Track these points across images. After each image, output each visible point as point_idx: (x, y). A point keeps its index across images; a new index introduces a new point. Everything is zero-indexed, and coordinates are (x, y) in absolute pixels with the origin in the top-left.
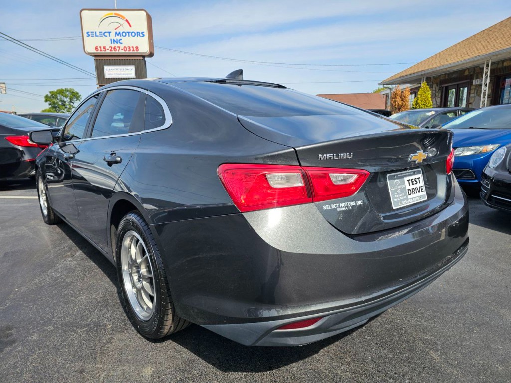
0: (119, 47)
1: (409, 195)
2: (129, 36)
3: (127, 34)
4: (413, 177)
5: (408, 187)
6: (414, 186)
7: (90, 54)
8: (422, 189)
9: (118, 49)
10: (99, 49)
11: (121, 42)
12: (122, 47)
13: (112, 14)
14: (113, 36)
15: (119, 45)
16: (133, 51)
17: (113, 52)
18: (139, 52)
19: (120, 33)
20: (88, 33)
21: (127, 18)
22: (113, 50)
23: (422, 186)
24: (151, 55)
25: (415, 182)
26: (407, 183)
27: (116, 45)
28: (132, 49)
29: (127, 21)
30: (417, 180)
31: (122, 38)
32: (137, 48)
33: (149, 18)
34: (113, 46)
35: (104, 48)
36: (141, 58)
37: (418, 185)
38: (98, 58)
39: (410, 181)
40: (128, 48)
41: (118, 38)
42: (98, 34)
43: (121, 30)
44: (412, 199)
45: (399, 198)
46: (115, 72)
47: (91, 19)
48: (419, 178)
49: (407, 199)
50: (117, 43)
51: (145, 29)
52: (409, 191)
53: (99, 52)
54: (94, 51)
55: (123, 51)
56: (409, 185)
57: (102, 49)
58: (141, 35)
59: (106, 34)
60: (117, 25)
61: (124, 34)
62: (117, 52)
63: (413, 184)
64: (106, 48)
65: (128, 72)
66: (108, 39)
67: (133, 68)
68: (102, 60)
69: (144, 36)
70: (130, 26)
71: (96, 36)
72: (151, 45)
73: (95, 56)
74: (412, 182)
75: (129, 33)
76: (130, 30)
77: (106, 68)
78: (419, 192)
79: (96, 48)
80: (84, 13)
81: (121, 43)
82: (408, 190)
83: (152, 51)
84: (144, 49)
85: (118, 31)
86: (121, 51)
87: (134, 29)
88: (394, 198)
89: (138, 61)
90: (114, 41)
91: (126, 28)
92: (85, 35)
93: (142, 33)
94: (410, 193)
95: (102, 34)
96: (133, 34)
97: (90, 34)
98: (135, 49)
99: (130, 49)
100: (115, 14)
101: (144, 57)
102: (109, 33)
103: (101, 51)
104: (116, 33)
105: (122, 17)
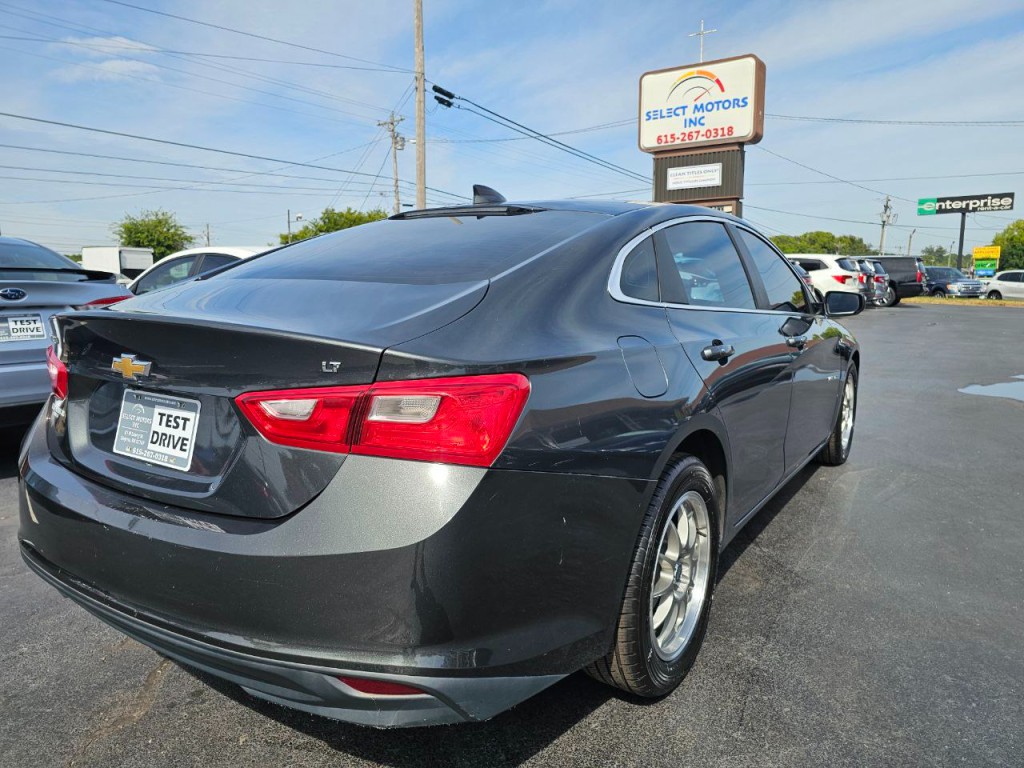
0: (698, 132)
1: (152, 442)
2: (718, 109)
3: (716, 105)
4: (175, 413)
5: (155, 427)
6: (169, 431)
7: (648, 150)
8: (183, 444)
9: (695, 135)
10: (664, 139)
11: (702, 121)
12: (703, 130)
13: (692, 73)
14: (690, 114)
15: (698, 127)
16: (723, 135)
17: (687, 141)
18: (734, 135)
19: (702, 105)
20: (648, 113)
21: (718, 77)
22: (686, 138)
23: (187, 440)
24: (756, 139)
25: (173, 424)
26: (157, 418)
27: (693, 128)
28: (720, 132)
29: (718, 81)
30: (181, 422)
31: (706, 113)
32: (730, 129)
33: (761, 68)
34: (687, 131)
35: (672, 136)
36: (736, 148)
37: (178, 433)
38: (660, 156)
39: (165, 418)
40: (713, 132)
41: (699, 115)
42: (664, 114)
43: (704, 100)
44: (155, 452)
45: (131, 437)
46: (686, 178)
47: (658, 90)
48: (186, 420)
49: (145, 447)
50: (695, 124)
51: (749, 91)
52: (156, 435)
53: (663, 144)
54: (655, 144)
55: (704, 139)
56: (160, 424)
57: (669, 139)
58: (741, 103)
59: (677, 112)
60: (700, 92)
61: (710, 107)
62: (694, 140)
63: (168, 426)
64: (676, 136)
65: (708, 176)
66: (681, 118)
67: (718, 167)
68: (667, 157)
69: (746, 104)
70: (723, 90)
71: (662, 117)
72: (759, 119)
73: (656, 153)
74: (168, 421)
75: (718, 103)
76: (722, 97)
77: (671, 171)
78: (174, 447)
79: (659, 139)
80: (646, 79)
81: (703, 124)
82: (154, 432)
83: (759, 132)
84: (744, 128)
85: (699, 103)
86: (701, 139)
87: (729, 95)
88: (122, 434)
89: (730, 154)
90: (691, 121)
91: (716, 94)
92: (644, 117)
93: (744, 100)
94: (155, 440)
95: (672, 112)
96: (727, 105)
97: (651, 114)
98: (726, 131)
99: (716, 133)
100: (699, 72)
101: (741, 144)
102: (684, 108)
103: (666, 142)
104: (696, 107)
105: (709, 76)
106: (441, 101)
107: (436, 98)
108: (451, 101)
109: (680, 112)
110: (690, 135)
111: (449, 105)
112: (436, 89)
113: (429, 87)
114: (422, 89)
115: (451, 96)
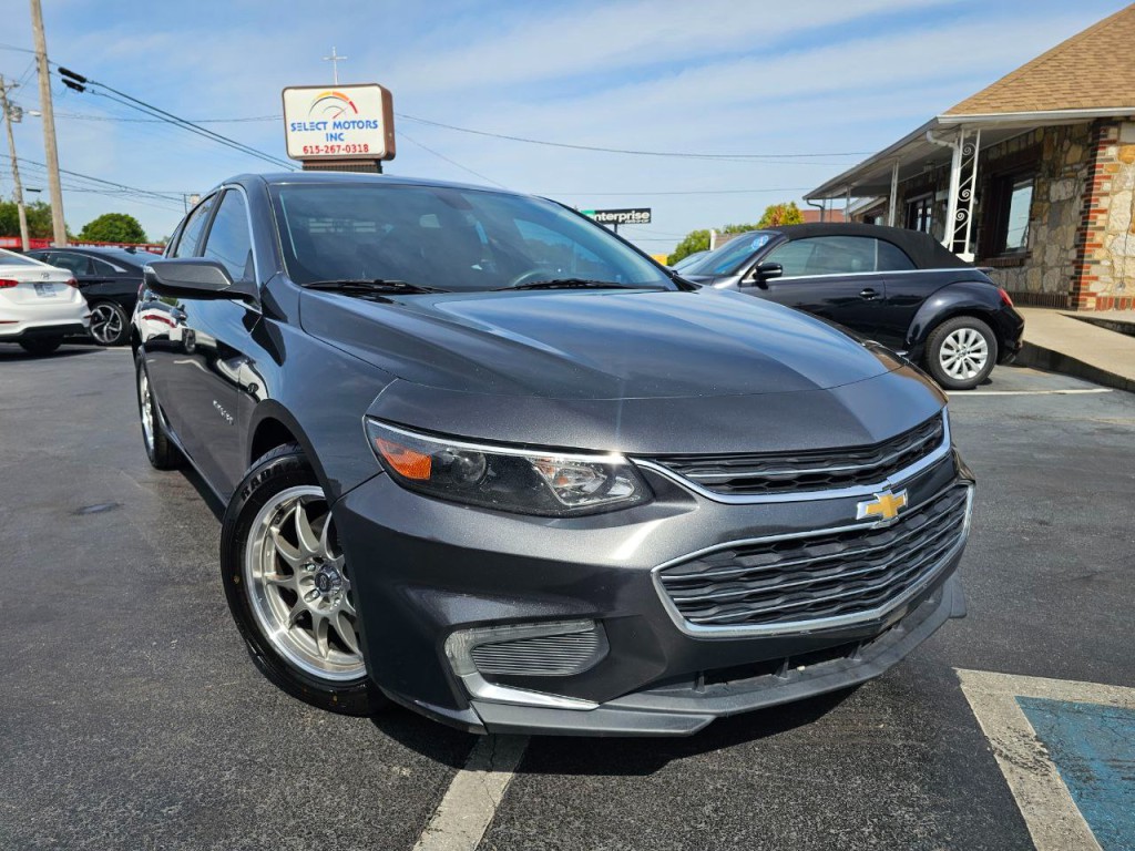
0: (339, 146)
2: (354, 127)
3: (352, 124)
7: (296, 158)
9: (337, 149)
10: (309, 149)
11: (341, 137)
12: (343, 145)
13: (329, 93)
14: (330, 129)
15: (338, 142)
16: (360, 151)
17: (330, 154)
18: (370, 152)
19: (340, 123)
20: (293, 125)
21: (351, 100)
22: (329, 150)
24: (390, 156)
27: (334, 143)
28: (358, 148)
29: (351, 103)
31: (343, 131)
32: (366, 146)
33: (387, 97)
34: (330, 144)
35: (317, 147)
36: (373, 163)
38: (308, 164)
40: (352, 148)
41: (338, 131)
42: (308, 126)
43: (341, 119)
47: (300, 104)
50: (336, 139)
51: (377, 114)
53: (309, 154)
54: (302, 153)
55: (344, 153)
57: (314, 149)
58: (373, 125)
59: (319, 126)
60: (337, 111)
61: (347, 125)
62: (336, 153)
64: (320, 148)
66: (324, 132)
68: (314, 166)
69: (376, 127)
70: (356, 111)
71: (306, 129)
72: (389, 140)
73: (305, 161)
75: (354, 122)
76: (356, 118)
79: (305, 149)
80: (288, 93)
81: (342, 140)
83: (391, 151)
84: (377, 147)
85: (337, 120)
86: (343, 153)
87: (362, 116)
89: (368, 167)
90: (332, 136)
91: (350, 115)
92: (289, 128)
93: (375, 122)
95: (315, 126)
96: (361, 125)
97: (296, 126)
98: (363, 148)
99: (355, 148)
100: (334, 93)
101: (378, 160)
102: (325, 123)
103: (312, 152)
104: (335, 124)
105: (344, 98)
106: (71, 85)
107: (65, 81)
108: (83, 85)
109: (321, 126)
110: (332, 148)
111: (81, 89)
112: (63, 71)
113: (54, 69)
114: (45, 71)
115: (83, 80)
